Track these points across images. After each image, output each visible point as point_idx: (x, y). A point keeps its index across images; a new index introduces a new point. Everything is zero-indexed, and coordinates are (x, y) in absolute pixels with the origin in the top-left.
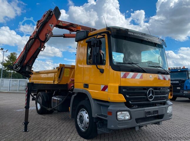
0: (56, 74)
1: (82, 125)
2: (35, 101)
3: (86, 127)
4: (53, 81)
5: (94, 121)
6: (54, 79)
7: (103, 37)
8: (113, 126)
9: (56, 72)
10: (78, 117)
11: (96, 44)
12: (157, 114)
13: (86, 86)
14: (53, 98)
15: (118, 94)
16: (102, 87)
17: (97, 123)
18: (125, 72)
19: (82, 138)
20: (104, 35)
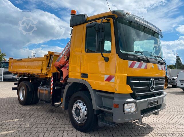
0: (44, 62)
1: (78, 118)
2: (16, 91)
3: (84, 120)
4: (40, 70)
5: (95, 113)
6: (42, 68)
7: (107, 21)
8: (119, 119)
9: (44, 60)
10: (74, 109)
11: (101, 29)
12: (157, 105)
13: (85, 75)
14: (39, 87)
15: (126, 85)
16: (106, 77)
17: (98, 116)
18: (132, 62)
19: (78, 131)
20: (109, 20)
